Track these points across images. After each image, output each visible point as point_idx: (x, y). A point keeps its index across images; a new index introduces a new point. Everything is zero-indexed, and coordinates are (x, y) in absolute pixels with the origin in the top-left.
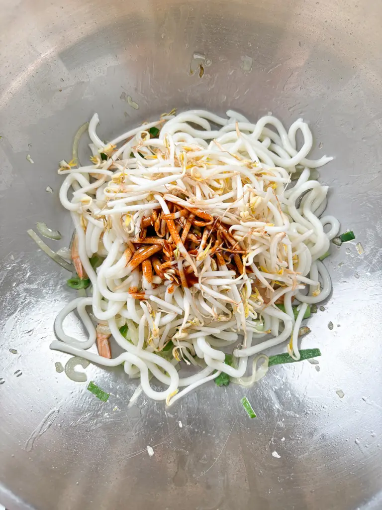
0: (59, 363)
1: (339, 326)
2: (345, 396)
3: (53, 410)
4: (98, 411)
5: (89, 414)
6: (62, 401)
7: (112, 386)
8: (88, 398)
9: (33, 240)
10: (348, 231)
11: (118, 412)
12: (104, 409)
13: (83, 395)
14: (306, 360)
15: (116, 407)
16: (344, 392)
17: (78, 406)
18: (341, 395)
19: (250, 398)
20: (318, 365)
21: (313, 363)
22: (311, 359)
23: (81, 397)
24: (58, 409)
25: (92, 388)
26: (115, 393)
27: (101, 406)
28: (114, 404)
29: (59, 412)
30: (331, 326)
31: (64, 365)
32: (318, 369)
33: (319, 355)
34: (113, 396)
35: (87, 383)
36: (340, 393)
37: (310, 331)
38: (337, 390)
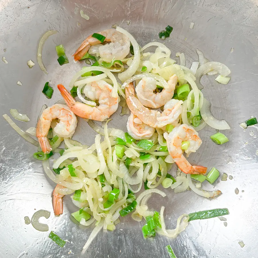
0: (27, 217)
1: (243, 191)
2: (245, 246)
3: (23, 253)
4: (57, 254)
5: (50, 256)
6: (30, 246)
7: (68, 235)
8: (49, 244)
9: (8, 123)
10: (252, 117)
11: (72, 254)
12: (61, 252)
13: (46, 242)
14: (217, 217)
15: (71, 251)
16: (244, 243)
17: (42, 250)
18: (242, 245)
19: (173, 245)
20: (226, 221)
21: (221, 220)
22: (221, 216)
23: (44, 243)
24: (26, 252)
25: (52, 236)
26: (70, 240)
27: (59, 250)
28: (69, 248)
29: (27, 254)
30: (237, 191)
31: (30, 219)
32: (226, 225)
33: (228, 213)
34: (68, 242)
35: (49, 232)
36: (242, 244)
37: (222, 193)
38: (239, 241)
